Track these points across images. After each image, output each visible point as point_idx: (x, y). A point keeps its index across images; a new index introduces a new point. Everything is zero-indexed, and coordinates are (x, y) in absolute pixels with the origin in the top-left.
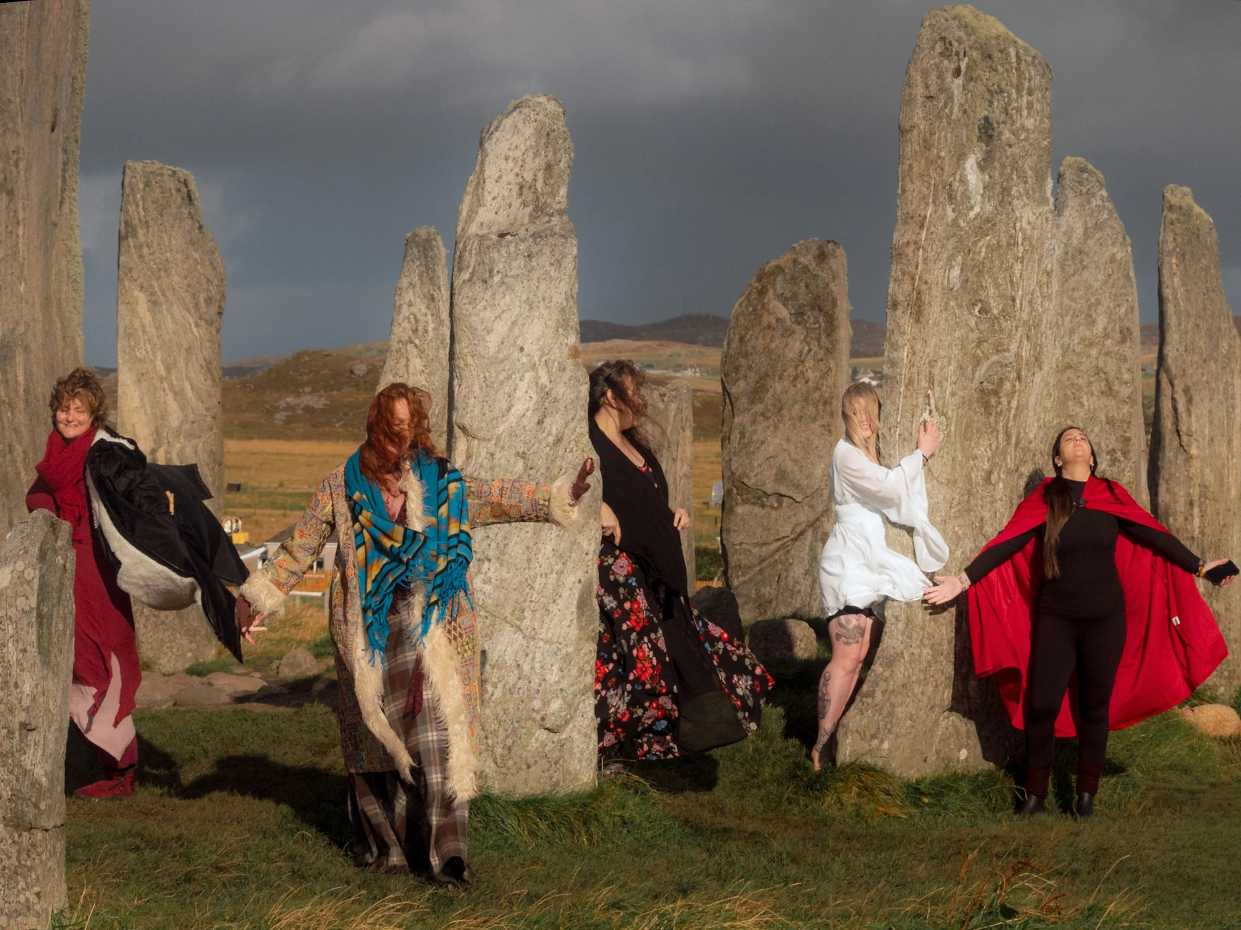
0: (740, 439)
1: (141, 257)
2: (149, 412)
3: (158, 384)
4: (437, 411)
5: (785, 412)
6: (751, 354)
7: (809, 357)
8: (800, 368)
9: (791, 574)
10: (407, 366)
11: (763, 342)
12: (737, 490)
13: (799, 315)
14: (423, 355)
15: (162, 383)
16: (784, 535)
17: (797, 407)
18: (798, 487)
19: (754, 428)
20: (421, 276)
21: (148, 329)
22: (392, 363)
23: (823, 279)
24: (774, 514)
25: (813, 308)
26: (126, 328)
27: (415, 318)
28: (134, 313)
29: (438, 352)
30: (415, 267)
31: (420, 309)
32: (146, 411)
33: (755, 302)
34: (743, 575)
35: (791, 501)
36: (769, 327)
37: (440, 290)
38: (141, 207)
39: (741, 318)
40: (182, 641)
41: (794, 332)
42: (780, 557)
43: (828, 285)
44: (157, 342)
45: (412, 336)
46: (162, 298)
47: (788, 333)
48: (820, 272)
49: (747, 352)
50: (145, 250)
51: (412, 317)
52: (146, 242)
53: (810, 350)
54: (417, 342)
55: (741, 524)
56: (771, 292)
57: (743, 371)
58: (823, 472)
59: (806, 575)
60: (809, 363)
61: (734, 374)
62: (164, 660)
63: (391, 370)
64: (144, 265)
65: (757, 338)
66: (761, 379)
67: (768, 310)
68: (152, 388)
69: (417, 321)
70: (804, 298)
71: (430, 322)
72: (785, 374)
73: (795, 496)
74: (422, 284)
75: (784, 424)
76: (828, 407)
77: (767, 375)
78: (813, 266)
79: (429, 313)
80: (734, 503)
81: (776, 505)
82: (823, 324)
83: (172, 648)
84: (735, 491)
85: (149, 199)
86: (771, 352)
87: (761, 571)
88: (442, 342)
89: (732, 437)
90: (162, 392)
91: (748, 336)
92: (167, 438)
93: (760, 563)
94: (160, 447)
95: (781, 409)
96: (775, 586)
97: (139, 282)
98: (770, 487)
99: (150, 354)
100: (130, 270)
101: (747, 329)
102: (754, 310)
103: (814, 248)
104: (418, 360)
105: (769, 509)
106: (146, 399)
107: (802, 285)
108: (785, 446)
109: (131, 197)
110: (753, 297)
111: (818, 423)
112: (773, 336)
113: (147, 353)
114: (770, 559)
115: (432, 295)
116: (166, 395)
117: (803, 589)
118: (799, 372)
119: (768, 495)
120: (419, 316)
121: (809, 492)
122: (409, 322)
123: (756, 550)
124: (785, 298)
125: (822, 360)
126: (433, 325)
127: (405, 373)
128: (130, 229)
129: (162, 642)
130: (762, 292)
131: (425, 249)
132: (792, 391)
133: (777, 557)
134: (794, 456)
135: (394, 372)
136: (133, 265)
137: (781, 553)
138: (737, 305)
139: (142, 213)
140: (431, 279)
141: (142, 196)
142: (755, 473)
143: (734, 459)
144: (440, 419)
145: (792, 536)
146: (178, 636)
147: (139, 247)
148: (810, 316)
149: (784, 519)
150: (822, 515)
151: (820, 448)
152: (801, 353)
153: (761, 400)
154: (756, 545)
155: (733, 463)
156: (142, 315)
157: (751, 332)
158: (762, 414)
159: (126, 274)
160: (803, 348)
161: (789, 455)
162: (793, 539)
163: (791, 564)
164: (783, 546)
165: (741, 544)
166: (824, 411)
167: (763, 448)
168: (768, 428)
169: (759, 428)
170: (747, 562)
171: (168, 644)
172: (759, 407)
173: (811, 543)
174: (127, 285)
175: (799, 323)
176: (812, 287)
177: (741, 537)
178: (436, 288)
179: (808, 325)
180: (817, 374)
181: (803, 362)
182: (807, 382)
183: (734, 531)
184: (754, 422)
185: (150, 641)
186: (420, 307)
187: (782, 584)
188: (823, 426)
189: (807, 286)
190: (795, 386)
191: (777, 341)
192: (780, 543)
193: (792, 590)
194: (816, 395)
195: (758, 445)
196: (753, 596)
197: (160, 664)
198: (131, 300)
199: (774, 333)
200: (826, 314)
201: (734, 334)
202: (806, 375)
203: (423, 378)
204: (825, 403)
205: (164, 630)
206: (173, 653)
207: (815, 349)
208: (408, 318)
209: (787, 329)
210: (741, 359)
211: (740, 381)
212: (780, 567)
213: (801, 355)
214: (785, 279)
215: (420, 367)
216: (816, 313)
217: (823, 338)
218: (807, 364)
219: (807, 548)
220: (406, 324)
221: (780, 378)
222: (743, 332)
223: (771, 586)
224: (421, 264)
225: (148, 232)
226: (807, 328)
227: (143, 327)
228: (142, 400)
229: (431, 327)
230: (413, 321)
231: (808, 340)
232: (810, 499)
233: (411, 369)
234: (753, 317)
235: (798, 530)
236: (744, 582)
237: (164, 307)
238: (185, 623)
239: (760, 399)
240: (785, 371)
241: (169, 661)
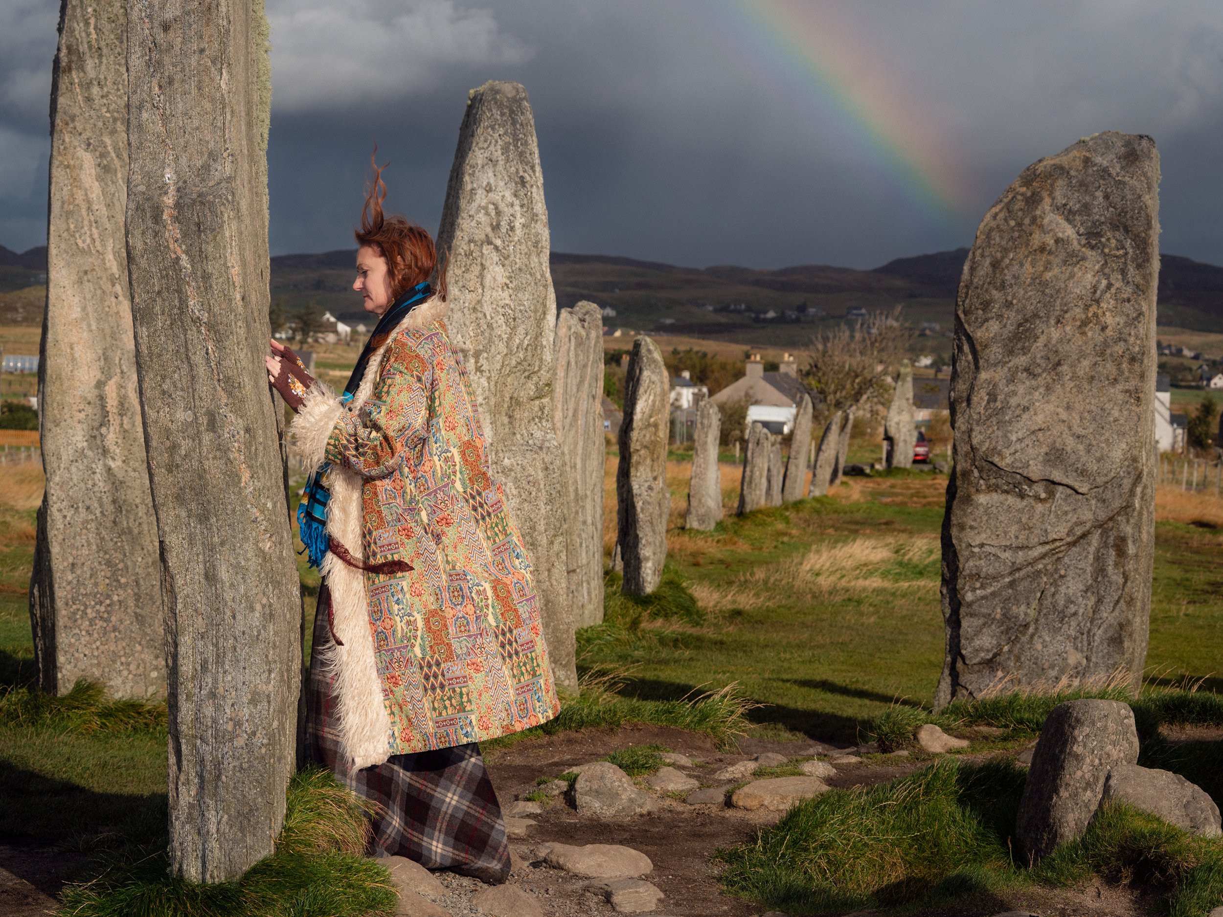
0: (988, 402)
1: (89, 99)
2: (94, 327)
3: (107, 287)
4: (526, 342)
5: (1065, 368)
6: (1011, 286)
7: (1108, 295)
8: (1093, 309)
9: (1063, 590)
10: (481, 276)
11: (1031, 270)
12: (980, 471)
13: (1092, 237)
14: (507, 262)
15: (113, 285)
16: (1055, 537)
17: (1086, 363)
18: (1083, 473)
19: (1011, 387)
20: (505, 150)
21: (95, 207)
22: (459, 272)
23: (1133, 189)
24: (1040, 508)
25: (1115, 227)
26: (63, 203)
27: (496, 208)
28: (76, 181)
29: (528, 259)
30: (496, 135)
31: (503, 196)
32: (89, 325)
33: (1020, 214)
34: (982, 587)
35: (1069, 491)
36: (1042, 249)
37: (534, 171)
38: (92, 26)
39: (996, 235)
40: (143, 656)
41: (1084, 259)
42: (1045, 566)
43: (1140, 197)
44: (108, 226)
45: (491, 235)
46: (116, 161)
47: (1073, 259)
48: (1127, 179)
49: (1003, 282)
50: (95, 90)
51: (491, 207)
52: (97, 78)
53: (1109, 286)
54: (498, 242)
55: (985, 518)
56: (1047, 200)
57: (996, 308)
58: (1124, 454)
59: (1086, 592)
60: (1108, 303)
61: (980, 312)
62: (117, 681)
63: (456, 282)
64: (92, 112)
65: (1022, 265)
66: (1026, 321)
67: (1041, 226)
68: (99, 292)
69: (498, 213)
70: (1100, 211)
71: (518, 215)
72: (1067, 316)
73: (1076, 485)
74: (507, 160)
75: (1063, 385)
76: (1137, 366)
77: (1036, 316)
78: (1116, 170)
79: (517, 202)
80: (973, 490)
81: (1043, 495)
82: (1131, 251)
83: (128, 664)
84: (976, 473)
85: (105, 16)
86: (1045, 284)
87: (1012, 584)
88: (536, 244)
89: (975, 399)
90: (113, 299)
91: (1007, 261)
92: (120, 366)
93: (1011, 574)
94: (110, 378)
95: (1059, 364)
96: (1034, 604)
97: (84, 136)
98: (1035, 470)
99: (98, 243)
100: (73, 118)
101: (1005, 251)
102: (1019, 225)
103: (1119, 144)
104: (499, 269)
105: (1031, 500)
106: (90, 309)
107: (1099, 194)
108: (1064, 415)
109: (78, 10)
110: (1016, 207)
111: (1120, 387)
112: (1049, 262)
113: (93, 240)
114: (1030, 568)
115: (522, 177)
116: (119, 303)
117: (1081, 611)
118: (1090, 315)
119: (1030, 481)
120: (502, 206)
121: (1100, 480)
122: (487, 214)
123: (1007, 555)
124: (1070, 211)
125: (1129, 300)
126: (523, 221)
127: (478, 285)
128: (74, 58)
129: (115, 655)
130: (1033, 201)
131: (512, 112)
132: (1078, 340)
133: (1040, 566)
134: (1080, 431)
135: (460, 284)
136: (76, 111)
137: (1046, 561)
138: (988, 216)
139: (94, 36)
140: (521, 154)
141: (95, 10)
142: (1012, 450)
143: (977, 429)
144: (529, 354)
145: (1069, 539)
146: (138, 648)
147: (87, 86)
148: (1111, 238)
149: (1057, 516)
150: (1118, 514)
151: (1122, 422)
152: (1095, 289)
153: (1025, 351)
154: (1006, 548)
155: (974, 434)
156: (87, 186)
157: (1011, 255)
158: (1027, 370)
159: (67, 124)
160: (1098, 282)
161: (1070, 428)
162: (1068, 544)
163: (1062, 577)
164: (1052, 552)
165: (982, 545)
166: (1130, 372)
167: (1025, 416)
168: (1036, 389)
169: (1021, 389)
170: (991, 571)
171: (123, 659)
172: (1022, 360)
173: (1098, 550)
174: (67, 140)
175: (1093, 248)
176: (1115, 198)
177: (984, 536)
178: (527, 168)
179: (1107, 250)
180: (1122, 320)
181: (1098, 302)
182: (1104, 329)
183: (972, 527)
184: (1011, 380)
185: (96, 653)
186: (504, 193)
187: (1048, 602)
188: (1127, 391)
189: (1106, 197)
190: (1084, 333)
191: (1056, 271)
192: (1048, 547)
193: (1063, 611)
194: (1119, 348)
195: (1018, 412)
196: (998, 616)
197: (112, 687)
198: (72, 163)
199: (1051, 258)
200: (1136, 237)
201: (982, 256)
202: (1103, 319)
203: (506, 294)
204: (1133, 360)
205: (117, 640)
206: (130, 672)
207: (1118, 285)
208: (485, 208)
209: (1072, 254)
210: (994, 292)
211: (991, 322)
212: (1045, 579)
213: (1095, 292)
214: (1069, 185)
215: (501, 279)
216: (1119, 235)
217: (1131, 270)
218: (1104, 305)
219: (1091, 557)
220: (481, 217)
221: (1058, 321)
222: (999, 255)
223: (1028, 605)
224: (506, 133)
225: (101, 62)
226: (1105, 255)
227: (89, 202)
228: (84, 309)
229: (519, 222)
230: (493, 213)
231: (1107, 271)
232: (1100, 490)
233: (488, 281)
234: (1016, 234)
235: (1079, 531)
236: (983, 598)
237: (119, 175)
238: (148, 631)
239: (1023, 348)
240: (1066, 312)
241: (124, 683)
